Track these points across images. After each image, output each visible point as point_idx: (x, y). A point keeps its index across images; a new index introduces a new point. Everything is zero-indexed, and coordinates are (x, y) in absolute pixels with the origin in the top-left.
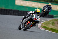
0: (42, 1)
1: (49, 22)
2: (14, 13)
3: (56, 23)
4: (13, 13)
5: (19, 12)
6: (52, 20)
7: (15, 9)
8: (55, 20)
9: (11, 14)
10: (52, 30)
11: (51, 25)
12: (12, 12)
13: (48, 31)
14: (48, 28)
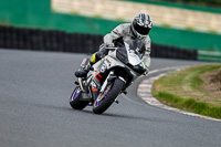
1: (182, 75)
2: (48, 44)
3: (207, 81)
4: (45, 41)
5: (67, 40)
6: (192, 70)
8: (203, 70)
9: (34, 47)
10: (191, 105)
11: (187, 88)
13: (178, 110)
14: (176, 101)
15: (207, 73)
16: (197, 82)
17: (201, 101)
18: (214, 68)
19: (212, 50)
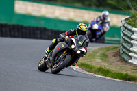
0: (77, 5)
1: (95, 52)
2: (12, 33)
3: (110, 56)
5: (24, 31)
6: (101, 49)
7: (14, 22)
8: (108, 49)
11: (98, 60)
12: (8, 29)
13: (92, 74)
14: (91, 68)
15: (110, 51)
16: (104, 57)
17: (107, 68)
18: (115, 48)
19: (114, 37)
